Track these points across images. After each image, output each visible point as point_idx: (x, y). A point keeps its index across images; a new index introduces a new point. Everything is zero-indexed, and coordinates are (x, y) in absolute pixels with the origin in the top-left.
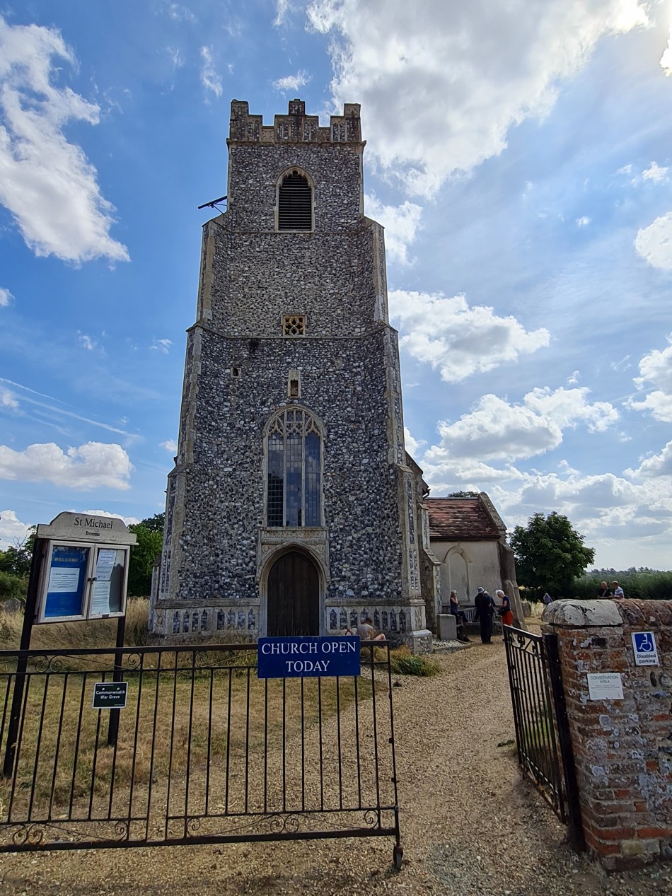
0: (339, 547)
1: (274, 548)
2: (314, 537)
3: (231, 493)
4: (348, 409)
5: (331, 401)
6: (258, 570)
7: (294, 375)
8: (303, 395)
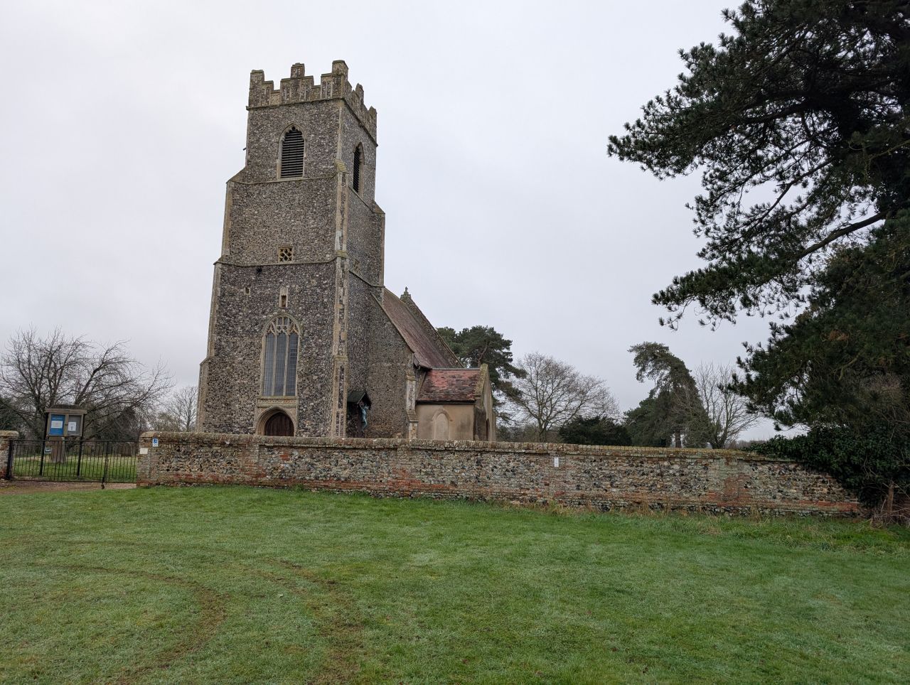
0: (304, 410)
1: (265, 410)
2: (291, 403)
3: (242, 375)
4: (318, 315)
5: (307, 310)
6: (255, 424)
7: (284, 291)
8: (289, 306)
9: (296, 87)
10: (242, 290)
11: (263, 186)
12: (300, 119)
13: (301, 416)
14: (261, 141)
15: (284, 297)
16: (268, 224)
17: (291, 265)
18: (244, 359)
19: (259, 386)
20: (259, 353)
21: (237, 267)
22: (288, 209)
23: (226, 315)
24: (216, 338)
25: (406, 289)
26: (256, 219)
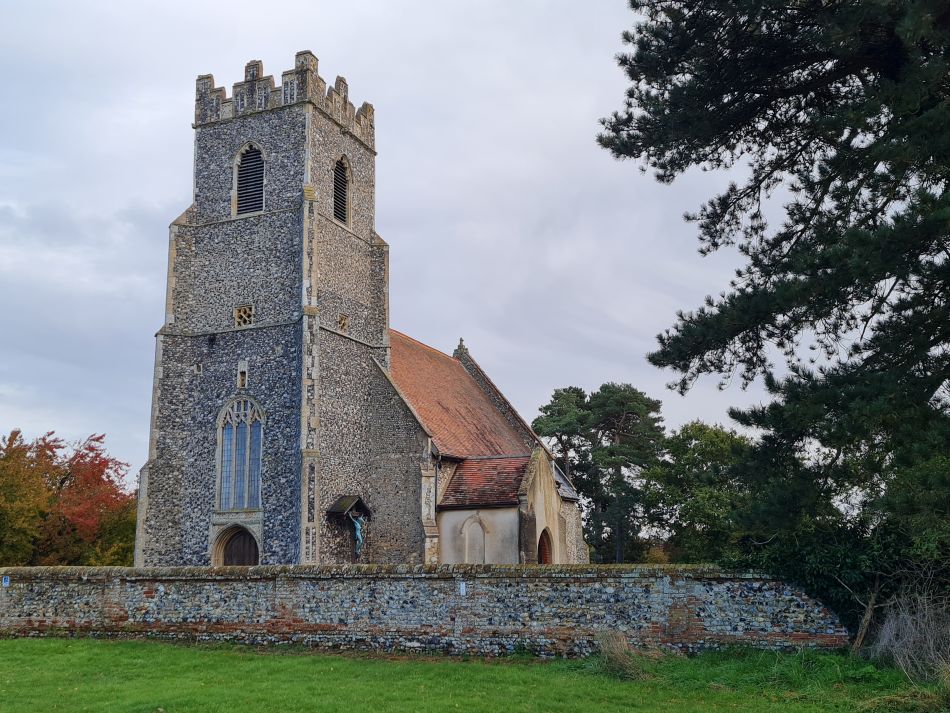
0: (271, 526)
1: (225, 527)
2: (254, 518)
3: (193, 481)
4: (286, 395)
5: (271, 389)
6: (210, 548)
7: (243, 366)
8: (249, 385)
9: (252, 91)
10: (192, 368)
11: (215, 227)
12: (258, 134)
13: (267, 535)
14: (212, 167)
15: (243, 373)
16: (222, 277)
17: (251, 329)
18: (196, 460)
19: (214, 496)
20: (214, 450)
21: (184, 337)
22: (246, 256)
23: (171, 402)
24: (158, 434)
25: (461, 340)
26: (208, 272)
